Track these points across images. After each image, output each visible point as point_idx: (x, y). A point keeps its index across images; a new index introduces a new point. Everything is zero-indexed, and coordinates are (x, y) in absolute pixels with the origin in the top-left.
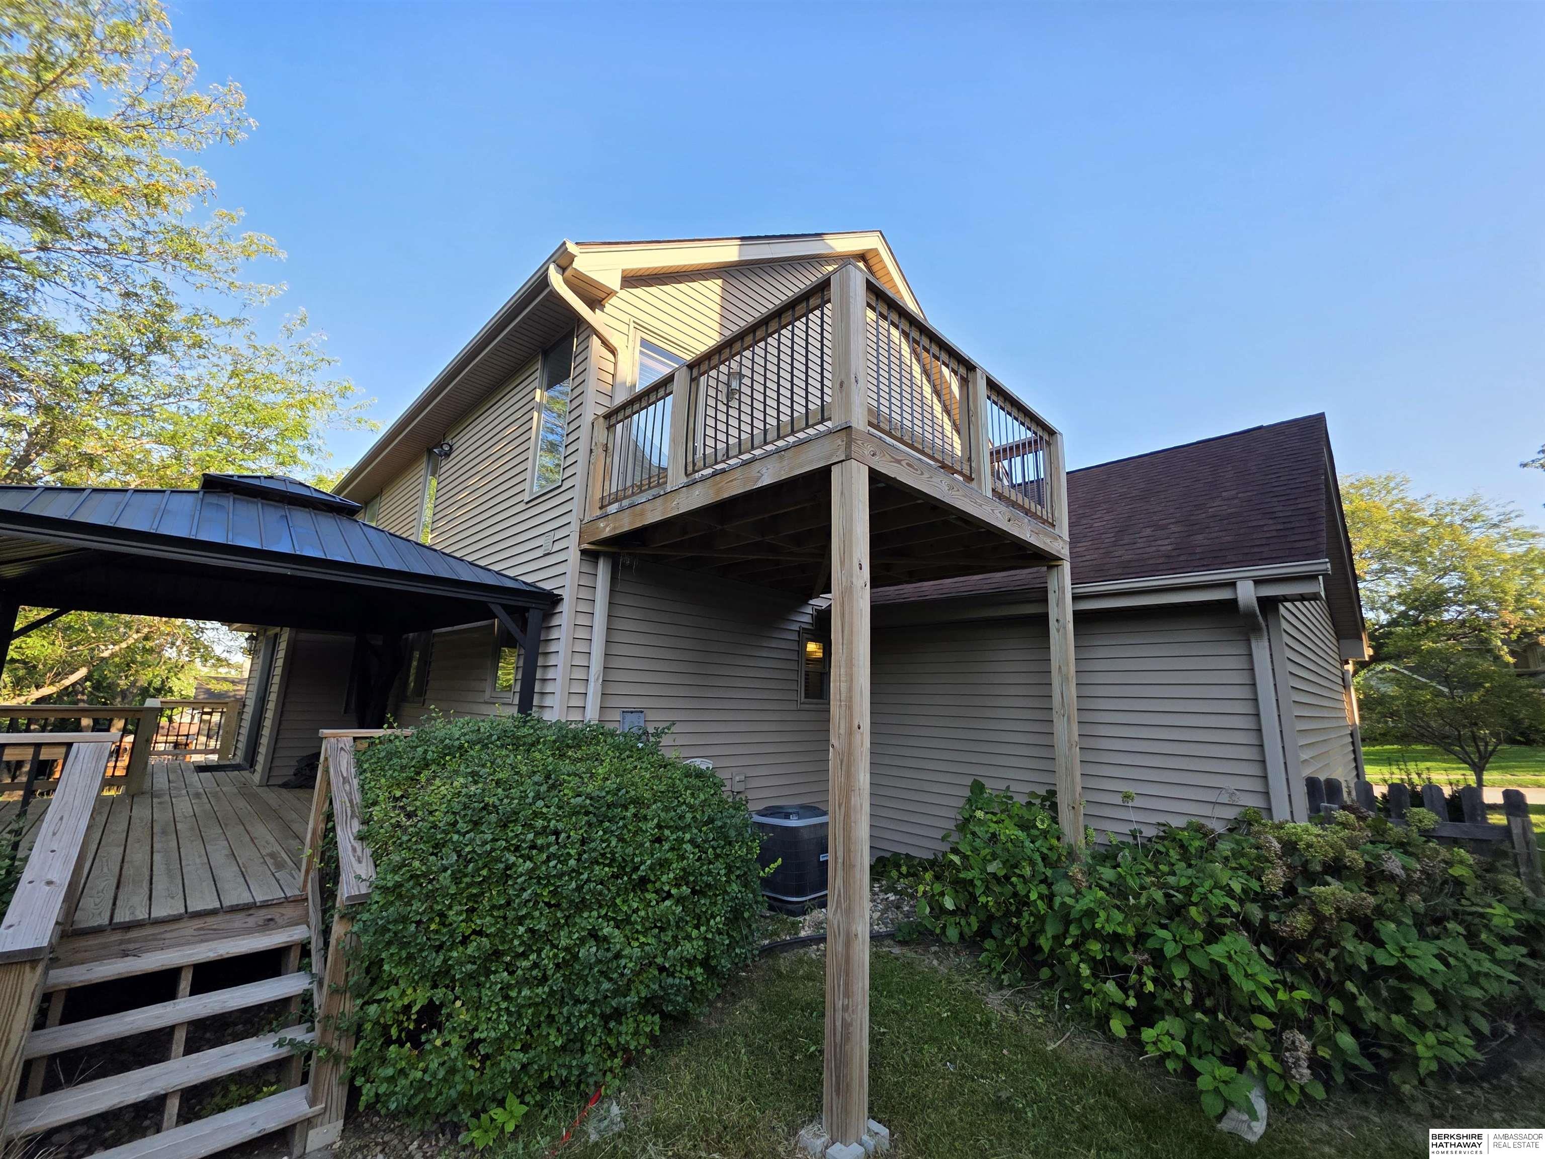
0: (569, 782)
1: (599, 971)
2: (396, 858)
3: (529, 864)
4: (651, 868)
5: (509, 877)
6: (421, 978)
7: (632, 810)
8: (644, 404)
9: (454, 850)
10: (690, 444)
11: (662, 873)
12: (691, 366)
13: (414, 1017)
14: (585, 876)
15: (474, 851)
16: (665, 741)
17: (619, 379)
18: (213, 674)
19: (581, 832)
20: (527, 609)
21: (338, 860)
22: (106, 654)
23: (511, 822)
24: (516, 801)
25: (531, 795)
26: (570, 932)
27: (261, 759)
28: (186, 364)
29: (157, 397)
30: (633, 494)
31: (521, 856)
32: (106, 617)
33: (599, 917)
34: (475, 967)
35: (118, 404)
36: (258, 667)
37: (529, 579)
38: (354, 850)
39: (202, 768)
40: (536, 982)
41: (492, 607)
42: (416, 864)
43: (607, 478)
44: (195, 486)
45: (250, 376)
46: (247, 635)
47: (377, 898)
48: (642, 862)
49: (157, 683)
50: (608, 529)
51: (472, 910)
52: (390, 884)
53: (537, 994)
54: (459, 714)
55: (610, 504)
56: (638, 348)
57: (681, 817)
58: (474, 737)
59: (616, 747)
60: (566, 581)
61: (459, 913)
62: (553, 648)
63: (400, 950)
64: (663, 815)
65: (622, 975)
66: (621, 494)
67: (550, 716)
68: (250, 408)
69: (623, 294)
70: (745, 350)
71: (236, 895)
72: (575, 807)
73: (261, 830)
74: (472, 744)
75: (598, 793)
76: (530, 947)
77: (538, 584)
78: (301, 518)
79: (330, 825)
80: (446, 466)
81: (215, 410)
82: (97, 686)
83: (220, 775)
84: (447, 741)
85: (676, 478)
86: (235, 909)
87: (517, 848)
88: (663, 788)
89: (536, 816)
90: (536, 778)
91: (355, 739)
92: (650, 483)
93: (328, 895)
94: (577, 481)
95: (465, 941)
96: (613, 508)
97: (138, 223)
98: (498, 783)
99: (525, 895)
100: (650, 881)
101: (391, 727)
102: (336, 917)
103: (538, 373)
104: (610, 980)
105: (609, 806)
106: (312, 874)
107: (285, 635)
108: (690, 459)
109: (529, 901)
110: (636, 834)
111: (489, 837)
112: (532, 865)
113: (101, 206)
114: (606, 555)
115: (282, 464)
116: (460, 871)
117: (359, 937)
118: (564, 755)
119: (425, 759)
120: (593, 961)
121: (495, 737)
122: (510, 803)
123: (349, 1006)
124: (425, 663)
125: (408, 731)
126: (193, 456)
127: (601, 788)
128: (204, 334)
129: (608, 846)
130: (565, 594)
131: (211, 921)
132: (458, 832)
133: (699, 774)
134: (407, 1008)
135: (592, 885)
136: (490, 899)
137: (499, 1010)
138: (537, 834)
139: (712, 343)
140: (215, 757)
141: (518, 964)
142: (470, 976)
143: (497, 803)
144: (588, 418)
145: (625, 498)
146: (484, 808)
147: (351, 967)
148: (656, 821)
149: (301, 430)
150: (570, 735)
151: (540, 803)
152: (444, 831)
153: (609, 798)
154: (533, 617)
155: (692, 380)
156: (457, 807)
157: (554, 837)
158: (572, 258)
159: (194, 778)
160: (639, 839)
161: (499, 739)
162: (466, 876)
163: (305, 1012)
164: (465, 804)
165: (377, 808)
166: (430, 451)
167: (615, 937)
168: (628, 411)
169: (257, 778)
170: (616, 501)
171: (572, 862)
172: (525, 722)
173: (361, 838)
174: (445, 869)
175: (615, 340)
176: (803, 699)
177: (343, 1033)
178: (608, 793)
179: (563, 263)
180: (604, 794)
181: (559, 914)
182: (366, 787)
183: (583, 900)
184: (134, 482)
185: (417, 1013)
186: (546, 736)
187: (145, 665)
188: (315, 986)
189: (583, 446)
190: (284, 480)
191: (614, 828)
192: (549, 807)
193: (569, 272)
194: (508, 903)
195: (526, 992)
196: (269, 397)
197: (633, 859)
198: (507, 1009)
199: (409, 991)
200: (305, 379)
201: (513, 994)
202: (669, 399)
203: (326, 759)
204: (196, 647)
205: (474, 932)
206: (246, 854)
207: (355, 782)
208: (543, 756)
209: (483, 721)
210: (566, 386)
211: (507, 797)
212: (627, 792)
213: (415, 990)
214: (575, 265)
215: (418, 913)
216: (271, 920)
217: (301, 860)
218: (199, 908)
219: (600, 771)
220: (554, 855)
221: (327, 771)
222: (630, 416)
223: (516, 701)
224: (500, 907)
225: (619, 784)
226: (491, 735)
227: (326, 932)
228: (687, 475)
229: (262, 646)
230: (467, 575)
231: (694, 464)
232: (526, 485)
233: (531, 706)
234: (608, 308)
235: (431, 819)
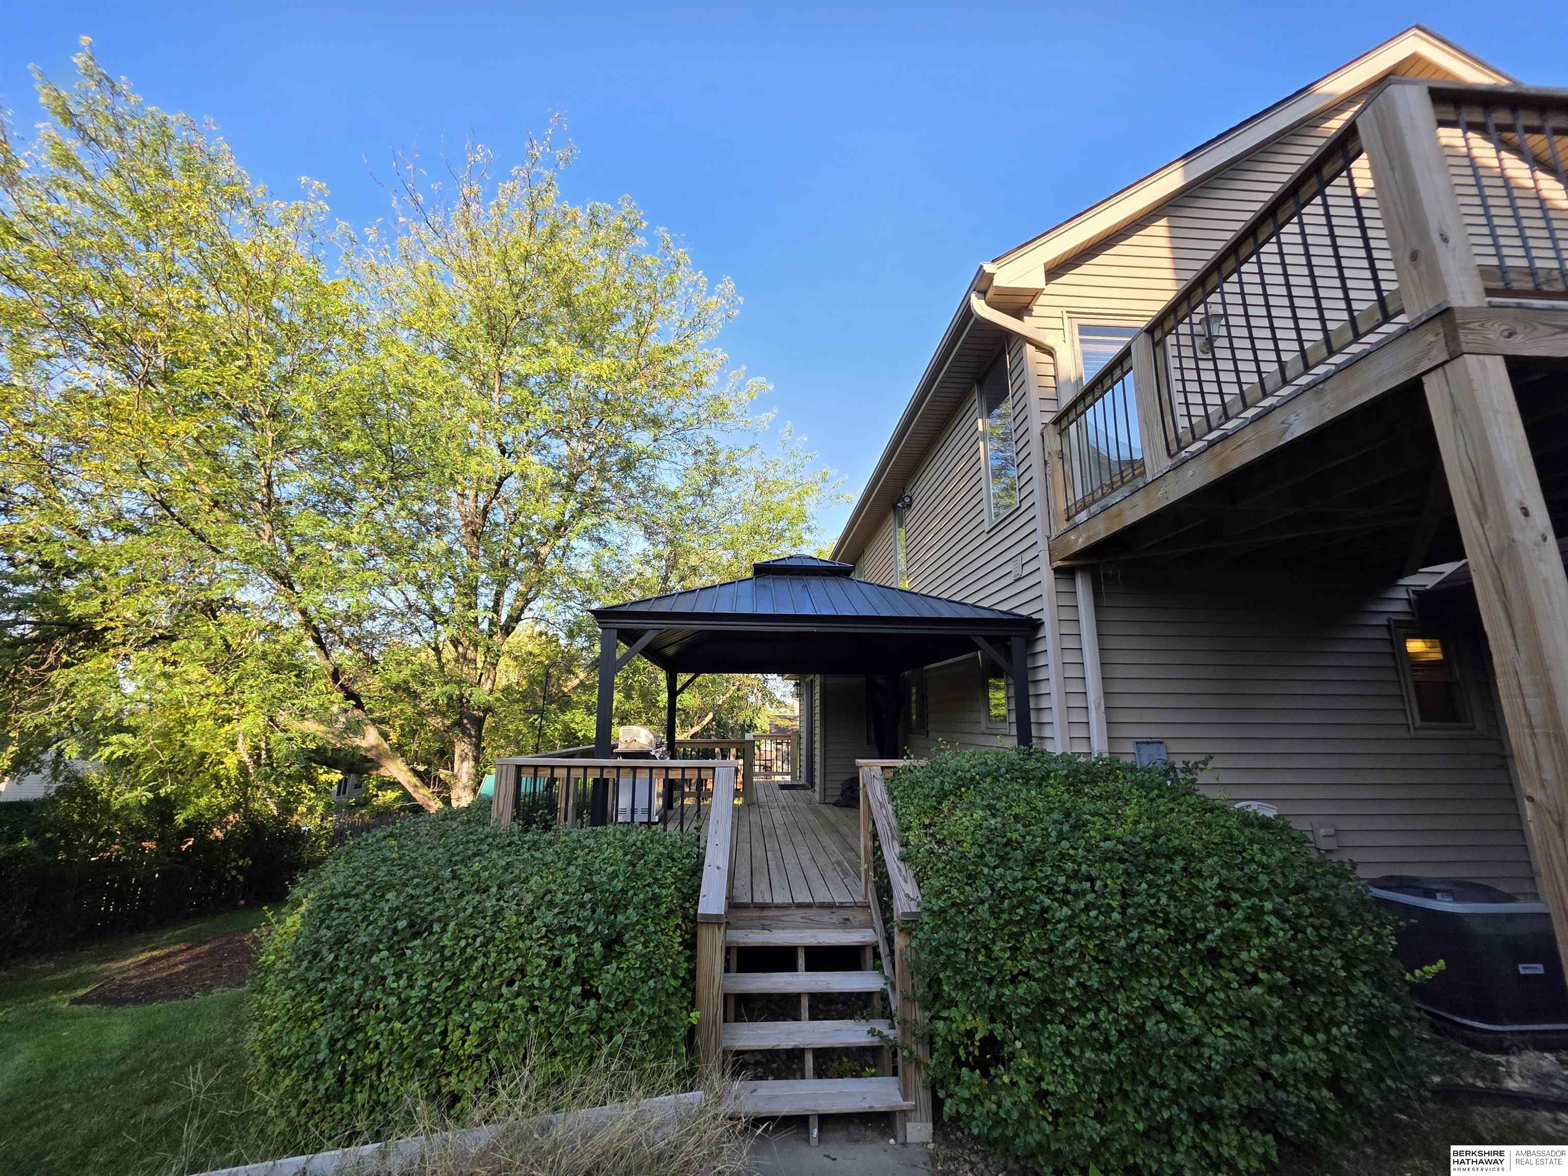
0: (1094, 823)
1: (1175, 1055)
2: (937, 883)
3: (1066, 911)
4: (1222, 938)
5: (1047, 921)
6: (978, 1007)
7: (1179, 863)
8: (1097, 394)
9: (987, 883)
10: (1168, 419)
11: (1240, 949)
12: (1150, 330)
13: (977, 1044)
14: (1135, 934)
15: (1006, 887)
16: (1202, 778)
17: (1062, 377)
18: (777, 713)
19: (1119, 881)
20: (1008, 638)
21: (888, 876)
22: (720, 702)
23: (1039, 861)
24: (1039, 839)
25: (1054, 834)
26: (1128, 998)
27: (817, 780)
28: (731, 489)
29: (720, 517)
30: (1104, 495)
31: (1056, 899)
32: (716, 676)
33: (1162, 987)
34: (1029, 1011)
35: (702, 528)
36: (804, 707)
37: (1004, 607)
38: (900, 871)
39: (784, 787)
40: (1098, 1046)
41: (974, 639)
42: (954, 892)
43: (1068, 486)
44: (749, 575)
45: (766, 485)
46: (793, 682)
47: (926, 919)
48: (1209, 931)
49: (748, 722)
50: (1080, 540)
51: (1014, 949)
52: (936, 908)
53: (1103, 1061)
54: (965, 745)
55: (1077, 513)
56: (1077, 337)
57: (1253, 879)
58: (982, 769)
59: (1141, 785)
60: (1044, 603)
61: (1003, 950)
62: (1041, 675)
63: (955, 975)
64: (1224, 872)
65: (1209, 1068)
66: (1089, 499)
67: (1056, 747)
68: (770, 509)
69: (1051, 288)
70: (1209, 295)
71: (822, 896)
72: (1107, 851)
73: (827, 840)
74: (984, 776)
75: (1130, 837)
76: (1085, 1004)
77: (1015, 611)
78: (815, 584)
79: (877, 844)
80: (910, 516)
81: (750, 517)
82: (718, 725)
83: (794, 792)
84: (959, 773)
85: (1161, 463)
86: (823, 906)
87: (1050, 891)
88: (1217, 840)
89: (1063, 857)
90: (1056, 816)
91: (882, 768)
92: (1122, 478)
93: (886, 907)
94: (1037, 497)
95: (1014, 980)
96: (1083, 516)
97: (694, 402)
98: (1016, 817)
99: (1070, 944)
100: (1222, 955)
101: (909, 758)
102: (896, 930)
103: (976, 403)
104: (1194, 1070)
105: (1148, 855)
106: (870, 885)
107: (818, 680)
108: (1171, 436)
109: (1074, 951)
110: (1190, 893)
111: (1020, 875)
112: (1070, 912)
113: (677, 399)
114: (1082, 568)
115: (795, 545)
116: (996, 906)
117: (917, 953)
118: (1079, 791)
119: (942, 789)
120: (1165, 1039)
121: (1003, 770)
122: (1033, 841)
123: (920, 1016)
124: (922, 697)
125: (923, 762)
126: (744, 553)
127: (1134, 833)
128: (737, 464)
129: (1157, 903)
130: (1045, 617)
131: (809, 913)
132: (987, 865)
133: (1265, 824)
134: (970, 1033)
135: (1147, 947)
136: (1032, 941)
137: (1063, 1065)
138: (1068, 878)
139: (1170, 296)
140: (788, 778)
141: (1075, 1019)
142: (1026, 1018)
143: (1020, 839)
144: (1036, 428)
145: (1094, 502)
146: (1006, 844)
147: (915, 980)
148: (1216, 880)
149: (802, 516)
150: (1082, 770)
151: (1065, 844)
152: (974, 863)
153: (1147, 845)
154: (1016, 644)
155: (1155, 345)
156: (981, 841)
157: (1088, 884)
158: (991, 277)
159: (780, 794)
160: (1196, 899)
161: (1007, 772)
162: (1003, 911)
163: (885, 1008)
164: (988, 837)
165: (912, 833)
166: (894, 507)
167: (1189, 1018)
168: (1080, 408)
169: (817, 796)
170: (1085, 507)
171: (1115, 915)
172: (1030, 754)
173: (903, 860)
174: (982, 902)
175: (1050, 339)
176: (1418, 724)
177: (920, 1040)
178: (1143, 838)
179: (982, 287)
180: (1138, 840)
181: (1111, 973)
182: (900, 812)
183: (1138, 963)
184: (717, 580)
185: (980, 1040)
186: (1056, 770)
187: (741, 708)
188: (889, 988)
189: (1036, 460)
190: (799, 557)
191: (1161, 882)
192: (1076, 849)
193: (990, 294)
194: (1052, 949)
195: (1089, 1054)
196: (778, 498)
197: (1193, 925)
198: (1072, 1067)
199: (970, 1017)
200: (798, 475)
201: (1076, 1051)
202: (1129, 378)
203: (864, 785)
204: (767, 695)
205: (1021, 972)
206: (822, 859)
207: (890, 807)
208: (1056, 791)
209: (987, 753)
210: (1006, 407)
211: (1029, 834)
212: (1169, 840)
213: (975, 1018)
214: (996, 283)
215: (965, 942)
216: (847, 920)
217: (860, 872)
218: (801, 901)
219: (1128, 812)
220: (1093, 904)
221: (866, 796)
222: (1084, 412)
223: (1014, 731)
224: (1043, 952)
225: (1155, 829)
226: (999, 768)
227: (890, 940)
228: (1170, 455)
229: (804, 691)
230: (947, 612)
231: (1178, 440)
232: (985, 516)
233: (1030, 737)
234: (1036, 310)
235: (960, 849)
